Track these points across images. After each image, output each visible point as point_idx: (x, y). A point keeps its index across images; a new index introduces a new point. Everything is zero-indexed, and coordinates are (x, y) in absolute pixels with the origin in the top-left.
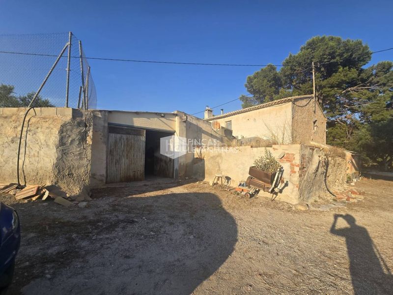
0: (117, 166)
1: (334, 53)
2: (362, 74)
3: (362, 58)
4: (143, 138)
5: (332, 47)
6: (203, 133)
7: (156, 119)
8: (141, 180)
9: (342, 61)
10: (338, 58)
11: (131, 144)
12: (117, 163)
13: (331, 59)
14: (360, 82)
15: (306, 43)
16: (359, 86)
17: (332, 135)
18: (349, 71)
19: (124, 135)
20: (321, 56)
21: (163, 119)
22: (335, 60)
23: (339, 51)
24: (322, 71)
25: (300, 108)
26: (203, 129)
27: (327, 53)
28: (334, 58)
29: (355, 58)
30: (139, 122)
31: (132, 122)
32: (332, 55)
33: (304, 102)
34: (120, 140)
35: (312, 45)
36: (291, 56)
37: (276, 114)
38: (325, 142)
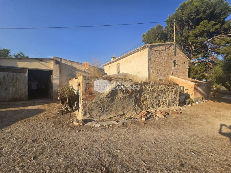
0: (6, 92)
1: (198, 10)
2: (224, 25)
3: (223, 12)
4: (26, 75)
5: (196, 7)
6: (77, 71)
7: (36, 62)
8: (25, 100)
9: (206, 16)
10: (201, 14)
11: (16, 78)
12: (6, 90)
13: (196, 16)
14: (223, 31)
15: (180, 6)
16: (223, 35)
17: (195, 70)
18: (208, 23)
19: (10, 73)
20: (188, 14)
21: (42, 62)
22: (199, 16)
23: (202, 9)
24: (191, 26)
25: (158, 52)
26: (77, 68)
27: (193, 11)
28: (198, 14)
29: (216, 13)
30: (21, 65)
31: (17, 64)
32: (197, 12)
33: (163, 48)
34: (8, 76)
35: (183, 7)
36: (169, 17)
37: (140, 57)
38: (187, 76)
